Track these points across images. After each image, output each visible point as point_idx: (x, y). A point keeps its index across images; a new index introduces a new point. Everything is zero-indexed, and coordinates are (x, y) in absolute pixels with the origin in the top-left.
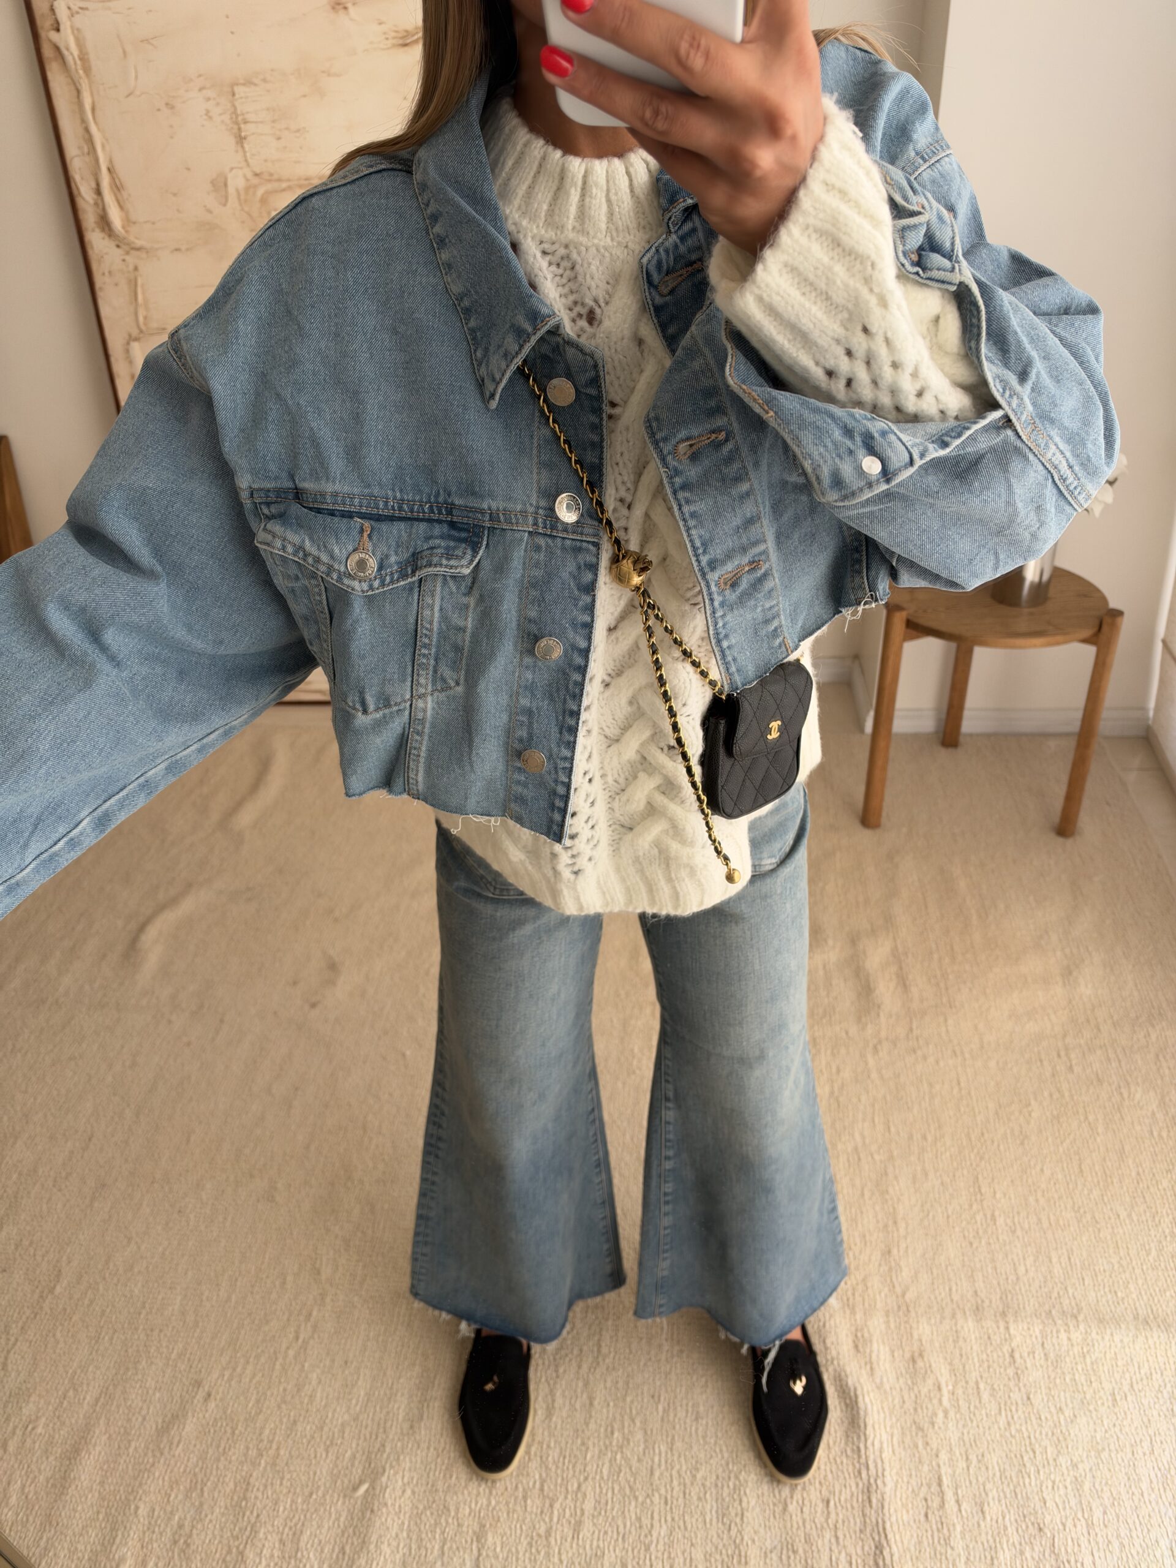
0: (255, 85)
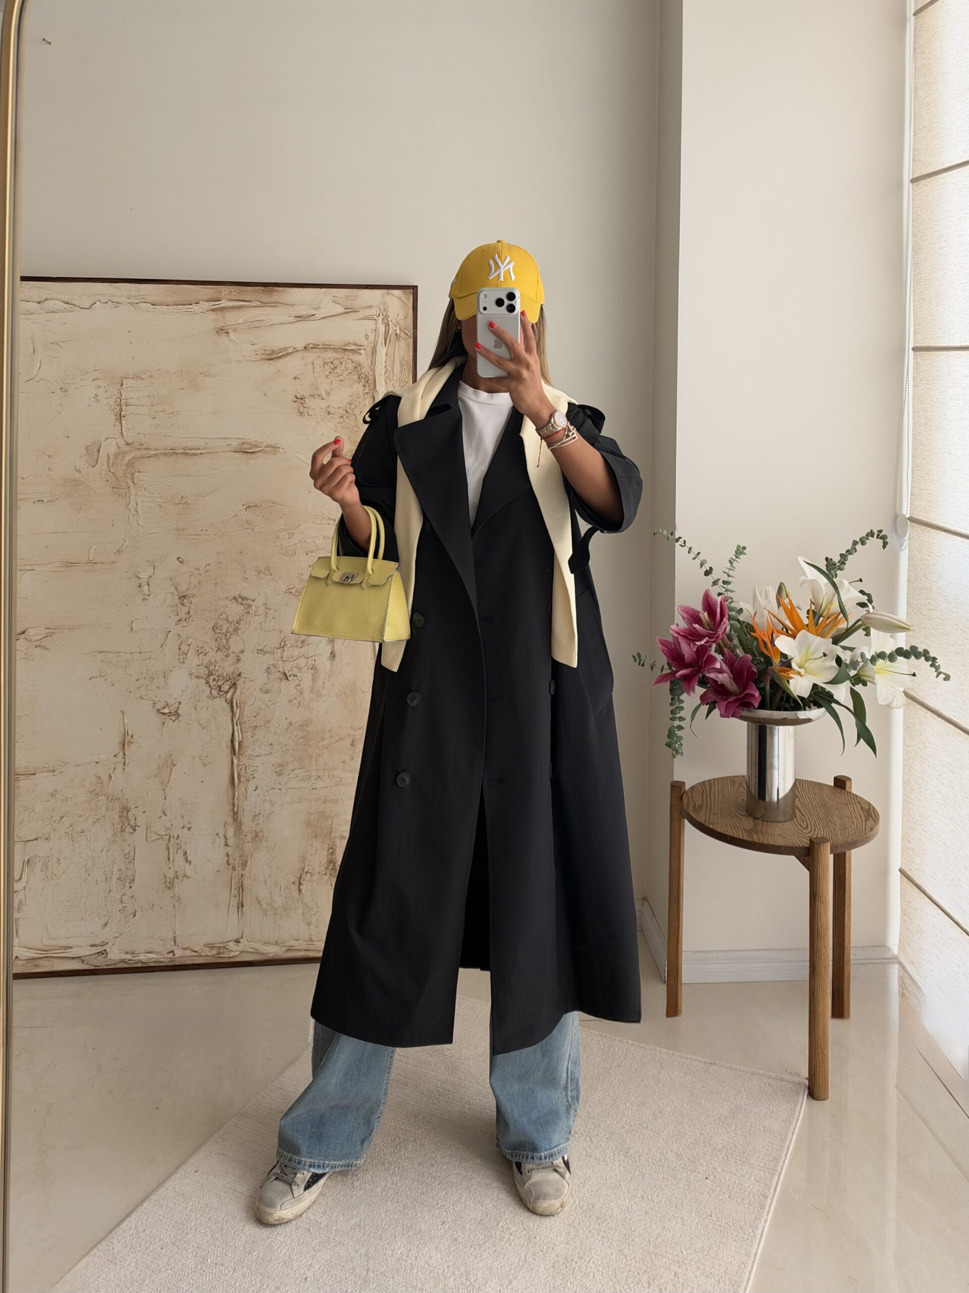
0: (143, 379)
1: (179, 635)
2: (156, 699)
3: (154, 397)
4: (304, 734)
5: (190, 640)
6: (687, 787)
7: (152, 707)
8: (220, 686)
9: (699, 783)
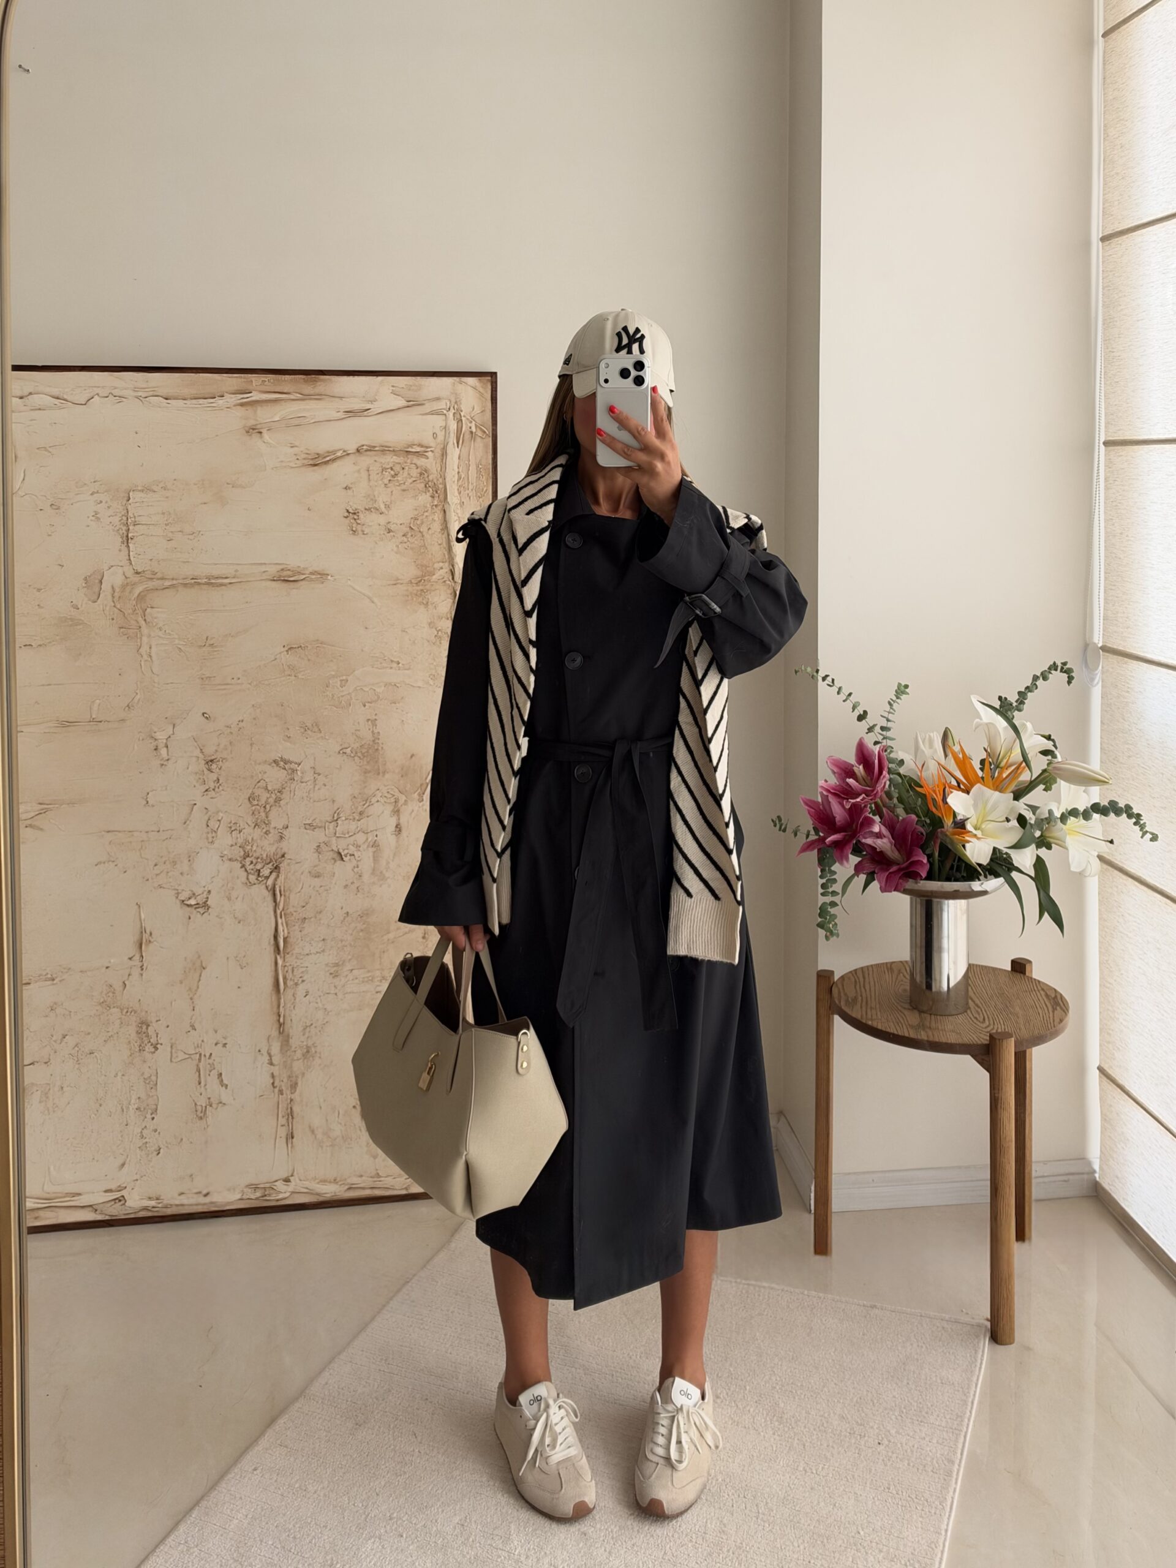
0: (155, 492)
1: (206, 809)
2: (180, 888)
3: (170, 514)
4: (365, 926)
5: (221, 814)
6: (836, 979)
7: (174, 898)
8: (259, 870)
9: (851, 972)
